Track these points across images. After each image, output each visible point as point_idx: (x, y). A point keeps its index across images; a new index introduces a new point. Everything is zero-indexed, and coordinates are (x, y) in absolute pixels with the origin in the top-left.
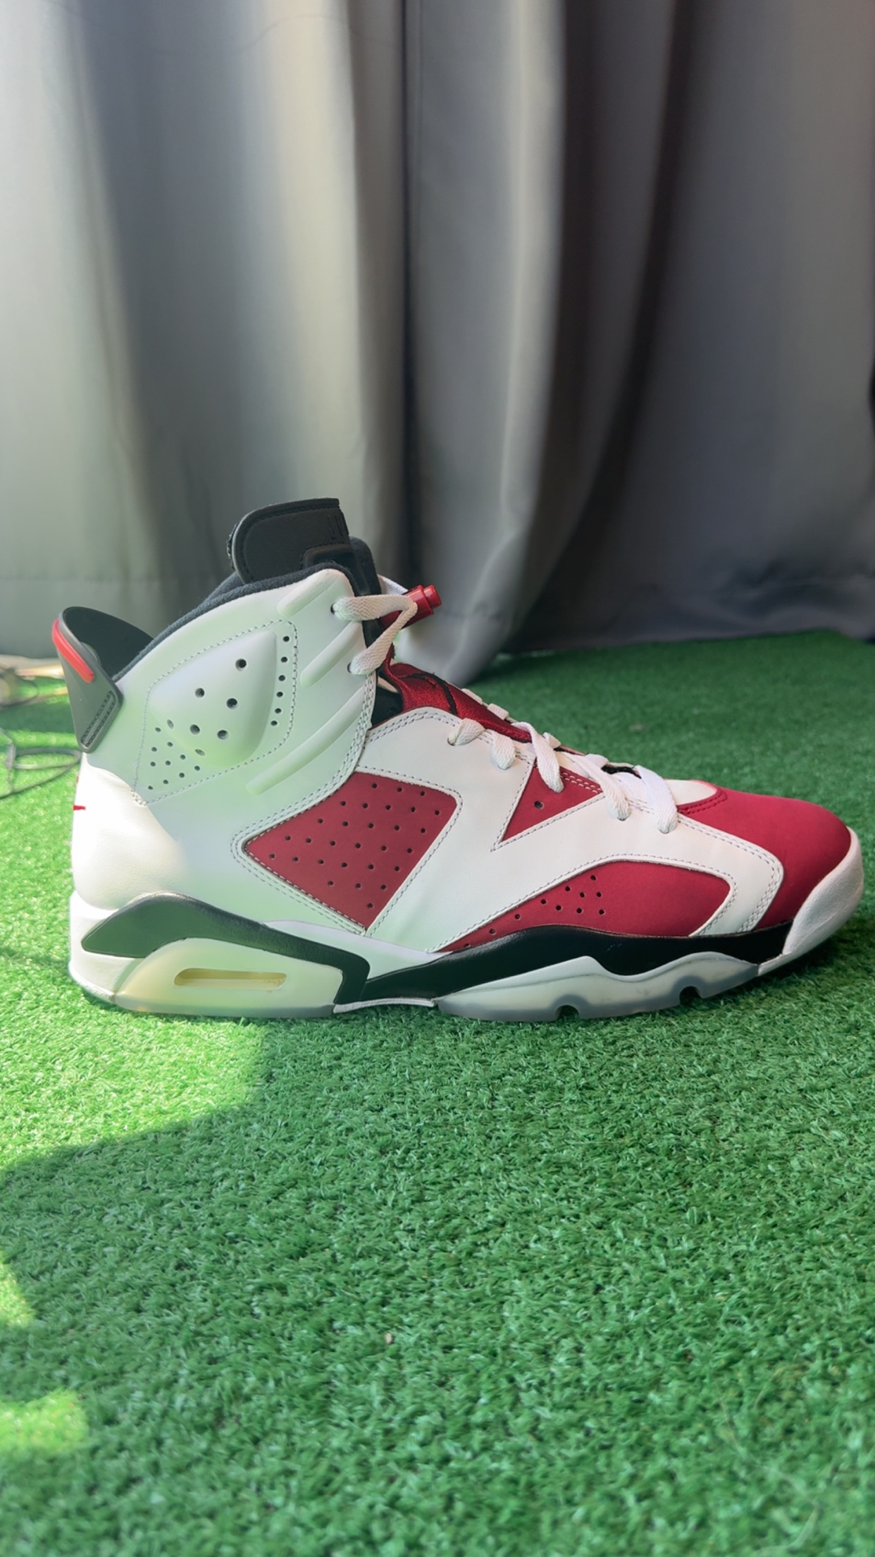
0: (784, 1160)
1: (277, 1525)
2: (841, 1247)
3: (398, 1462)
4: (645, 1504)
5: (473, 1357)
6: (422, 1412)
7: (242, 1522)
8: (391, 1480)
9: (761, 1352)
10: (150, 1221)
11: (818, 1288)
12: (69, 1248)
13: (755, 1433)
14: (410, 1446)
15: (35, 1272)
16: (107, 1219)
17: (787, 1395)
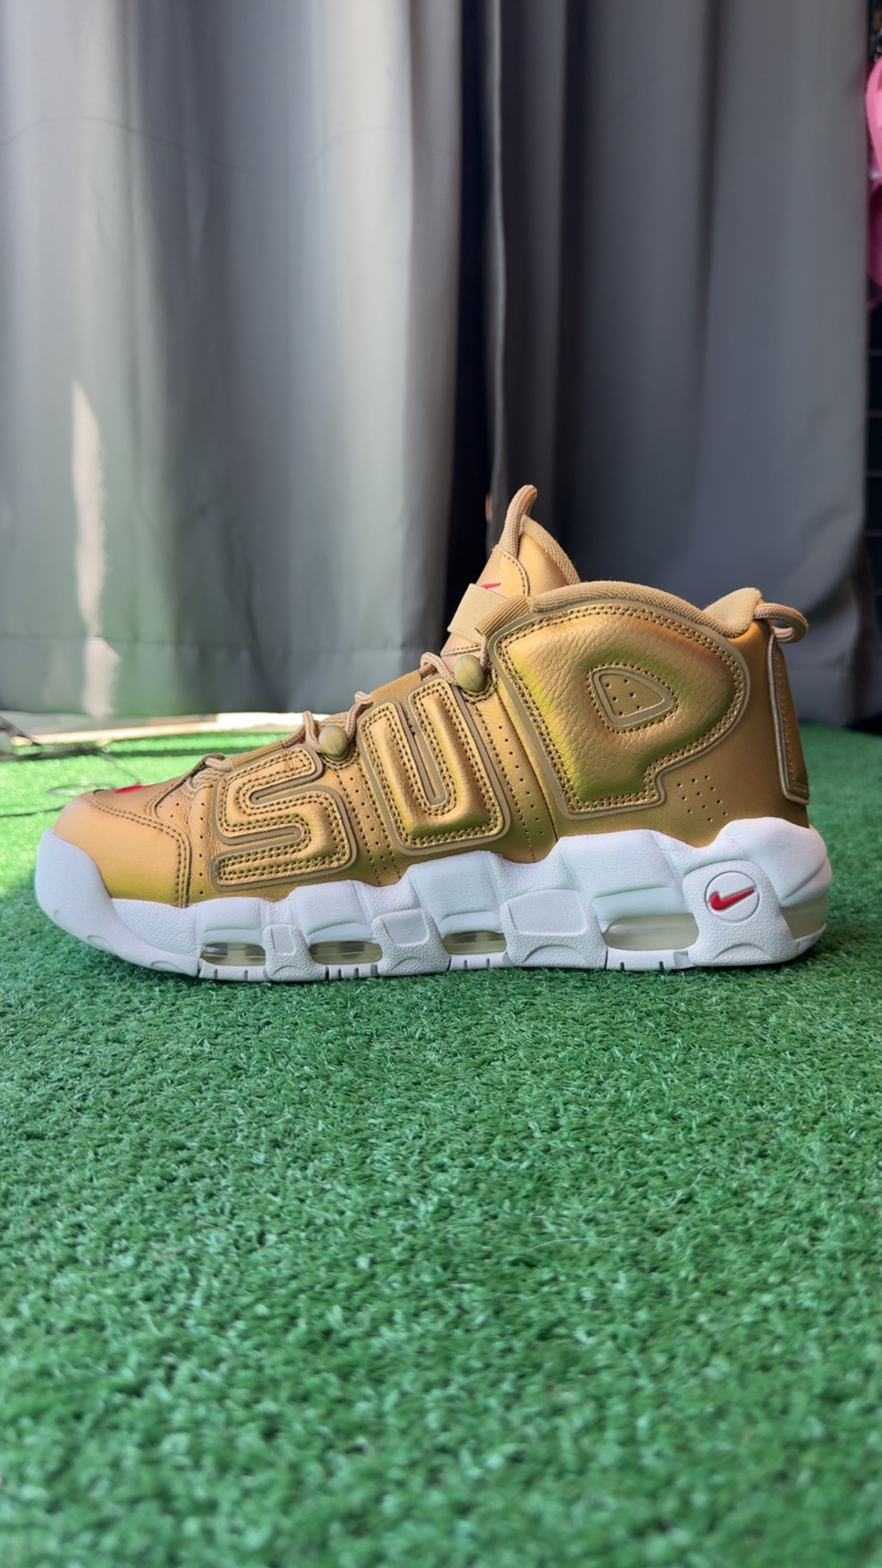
4: (640, 1189)
14: (443, 1158)
15: (106, 1073)
16: (167, 1045)
17: (762, 1137)
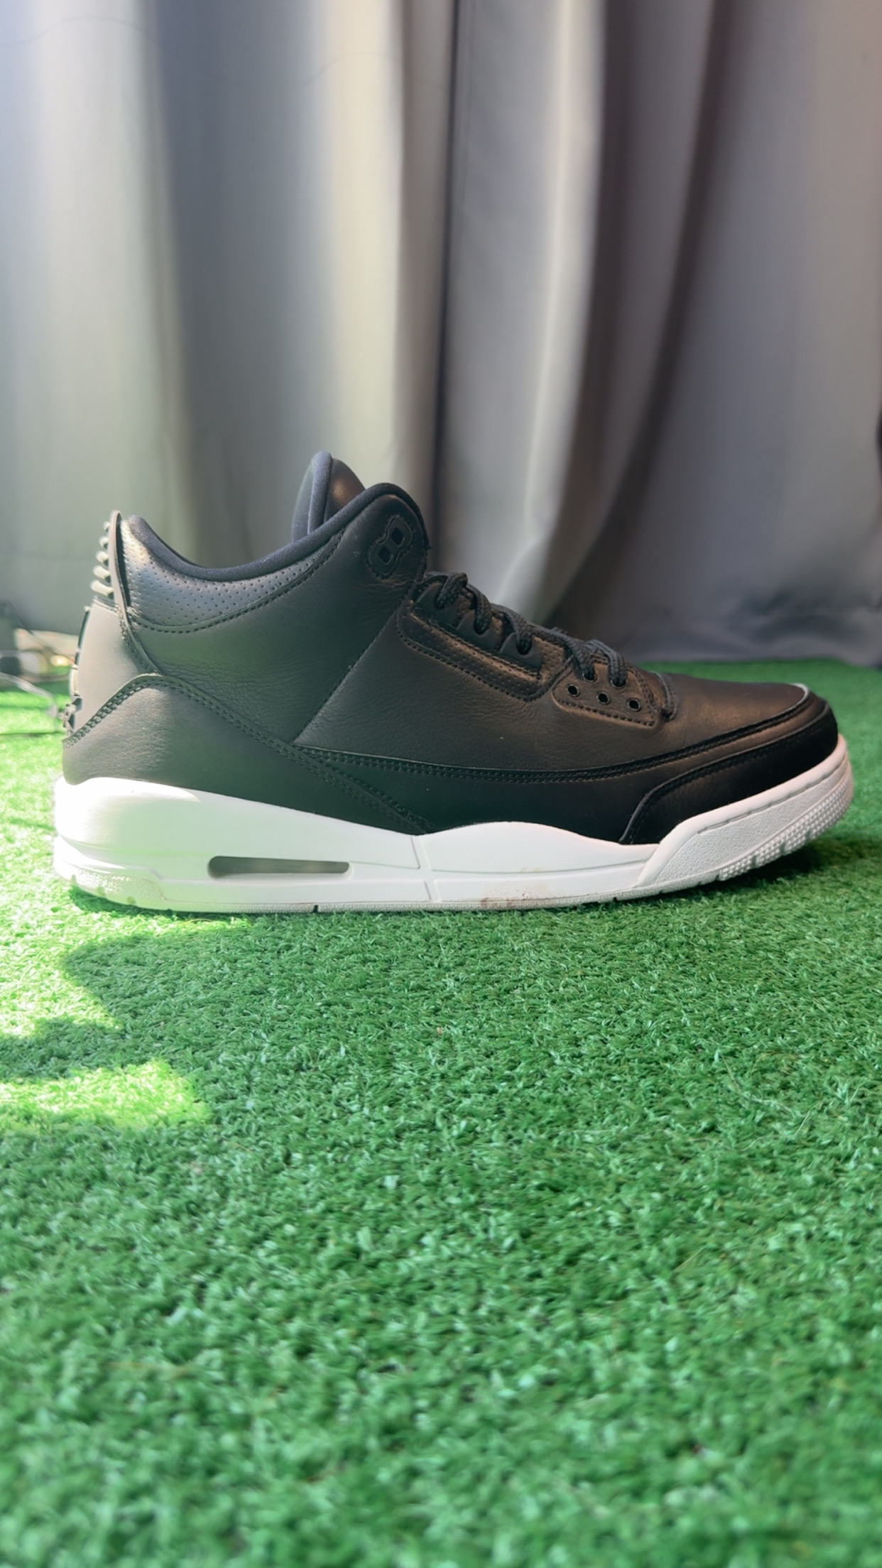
0: (782, 954)
1: (353, 1119)
2: (833, 999)
3: (454, 1092)
5: (512, 1042)
6: (473, 1066)
7: (326, 1117)
8: (448, 1102)
9: (761, 1047)
10: (226, 968)
11: (810, 1018)
12: (156, 982)
13: (757, 1084)
17: (784, 1069)
